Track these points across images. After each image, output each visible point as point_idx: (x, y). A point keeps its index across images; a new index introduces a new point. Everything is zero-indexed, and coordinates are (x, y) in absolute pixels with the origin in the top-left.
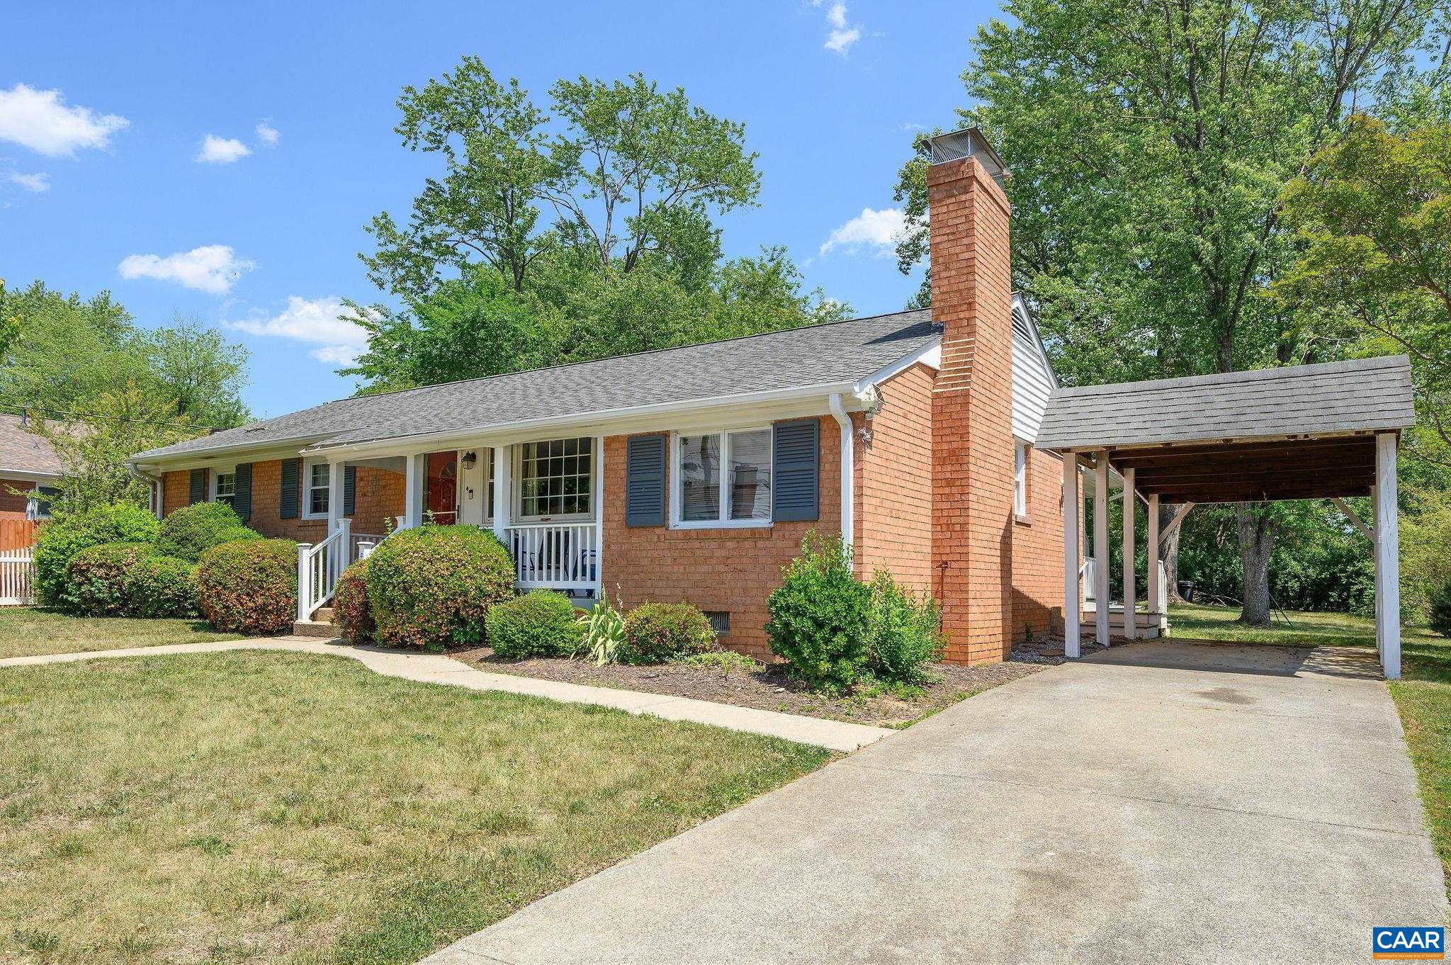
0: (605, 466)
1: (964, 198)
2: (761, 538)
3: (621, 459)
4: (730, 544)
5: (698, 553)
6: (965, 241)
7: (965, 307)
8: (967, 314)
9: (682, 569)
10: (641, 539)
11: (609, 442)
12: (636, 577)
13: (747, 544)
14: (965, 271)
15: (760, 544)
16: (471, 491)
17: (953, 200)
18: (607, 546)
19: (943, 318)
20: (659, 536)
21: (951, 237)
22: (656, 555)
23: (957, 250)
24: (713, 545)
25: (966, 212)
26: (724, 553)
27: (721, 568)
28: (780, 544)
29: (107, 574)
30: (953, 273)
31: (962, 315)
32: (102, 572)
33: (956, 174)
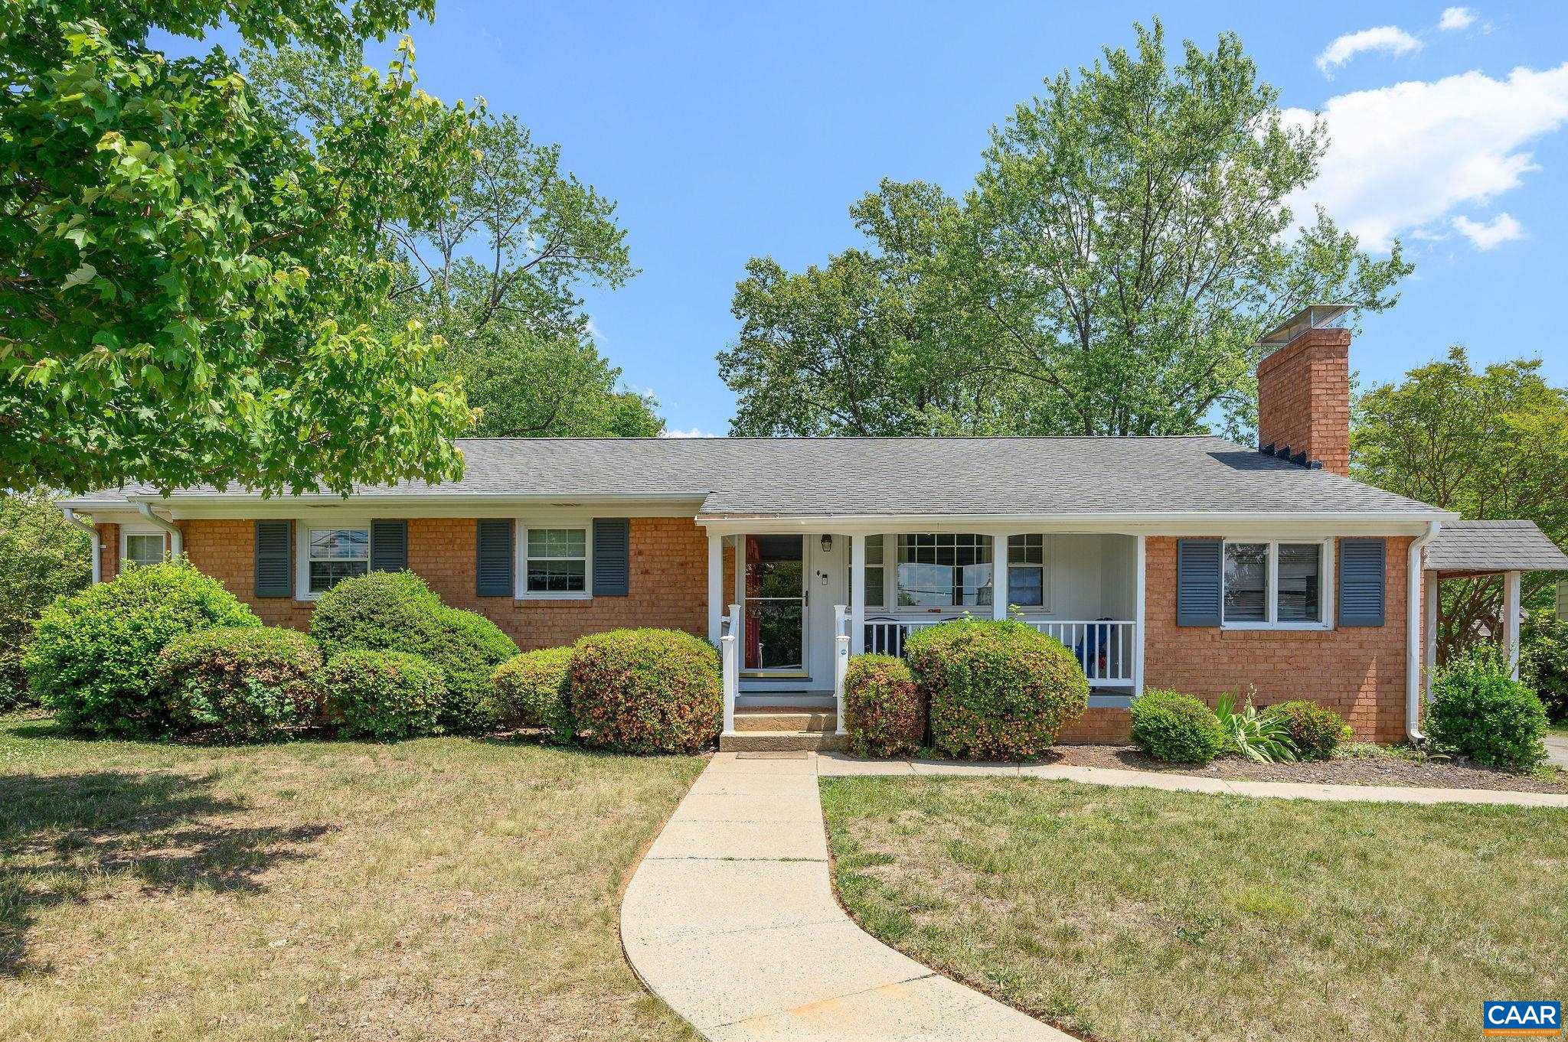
0: (1148, 565)
1: (1340, 361)
2: (1327, 640)
3: (1168, 561)
4: (1293, 645)
5: (1258, 652)
6: (1341, 397)
7: (1339, 451)
8: (1341, 457)
9: (1240, 667)
10: (1192, 640)
11: (1151, 542)
12: (1187, 675)
13: (1311, 645)
14: (1341, 422)
15: (1324, 645)
16: (825, 576)
17: (1331, 361)
18: (1150, 643)
19: (1321, 458)
20: (1213, 636)
21: (1329, 392)
22: (1210, 653)
23: (1334, 403)
24: (1274, 645)
25: (1342, 373)
26: (1286, 652)
27: (1284, 666)
28: (1344, 645)
29: (275, 677)
30: (1331, 422)
31: (1337, 457)
32: (268, 673)
33: (1336, 340)
